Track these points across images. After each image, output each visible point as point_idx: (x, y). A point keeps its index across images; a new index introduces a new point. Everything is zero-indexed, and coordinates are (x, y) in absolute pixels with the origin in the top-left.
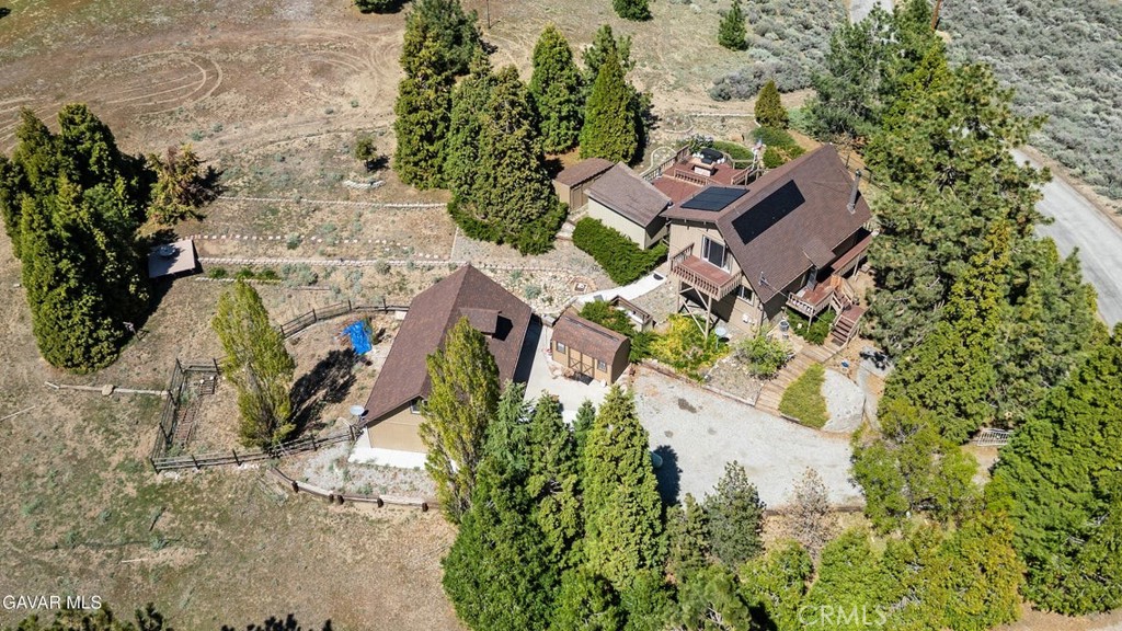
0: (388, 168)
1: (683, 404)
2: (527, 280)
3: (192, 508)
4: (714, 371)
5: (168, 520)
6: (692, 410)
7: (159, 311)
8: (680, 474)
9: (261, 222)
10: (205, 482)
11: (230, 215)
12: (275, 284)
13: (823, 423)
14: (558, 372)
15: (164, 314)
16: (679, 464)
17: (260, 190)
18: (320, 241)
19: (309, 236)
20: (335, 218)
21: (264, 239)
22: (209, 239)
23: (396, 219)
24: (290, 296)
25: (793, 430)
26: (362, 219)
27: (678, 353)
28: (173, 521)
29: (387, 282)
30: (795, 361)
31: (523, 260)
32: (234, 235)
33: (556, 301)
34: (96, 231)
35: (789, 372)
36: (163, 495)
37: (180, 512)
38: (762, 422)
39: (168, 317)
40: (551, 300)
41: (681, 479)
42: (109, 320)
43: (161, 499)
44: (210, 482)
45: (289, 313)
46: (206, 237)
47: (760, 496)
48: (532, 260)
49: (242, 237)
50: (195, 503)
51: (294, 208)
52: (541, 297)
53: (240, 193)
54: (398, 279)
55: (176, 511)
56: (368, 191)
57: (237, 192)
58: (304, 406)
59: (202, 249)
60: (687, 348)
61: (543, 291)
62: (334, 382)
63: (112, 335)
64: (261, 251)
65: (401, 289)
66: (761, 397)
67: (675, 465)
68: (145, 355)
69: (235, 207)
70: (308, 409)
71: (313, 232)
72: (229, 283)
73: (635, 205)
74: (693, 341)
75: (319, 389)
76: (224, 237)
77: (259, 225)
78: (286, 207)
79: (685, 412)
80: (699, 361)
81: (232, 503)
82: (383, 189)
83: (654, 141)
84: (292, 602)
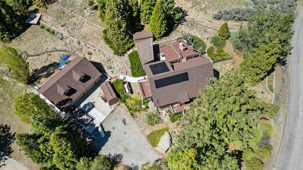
0: (98, 10)
1: (124, 121)
2: (111, 63)
3: (7, 89)
4: (139, 115)
5: (2, 89)
6: (125, 124)
7: (25, 32)
8: (108, 142)
9: (59, 15)
10: (12, 84)
11: (54, 10)
12: (53, 36)
13: (156, 146)
14: (101, 95)
15: (26, 34)
16: (109, 139)
17: (64, 5)
18: (70, 27)
19: (68, 24)
20: (77, 21)
21: (58, 21)
22: (45, 16)
23: (91, 28)
24: (55, 41)
25: (146, 144)
26: (83, 24)
27: (132, 106)
28: (2, 90)
29: (78, 47)
30: (163, 124)
31: (114, 56)
32: (51, 17)
33: (114, 73)
34: (2, 9)
35: (158, 126)
36: (4, 82)
37: (4, 89)
38: (140, 137)
39: (26, 35)
40: (113, 72)
41: (107, 143)
42: (8, 33)
43: (3, 83)
44: (13, 84)
45: (52, 46)
46: (45, 15)
47: (122, 159)
48: (116, 57)
49: (53, 18)
50: (8, 88)
51: (69, 14)
52: (111, 70)
53: (59, 4)
54: (80, 47)
55: (4, 88)
56: (89, 16)
57: (59, 3)
58: (40, 75)
59: (43, 18)
60: (136, 105)
61: (112, 68)
62: (50, 71)
63: (9, 36)
64: (55, 24)
65: (80, 50)
66: (146, 129)
67: (108, 138)
68: (17, 44)
69: (56, 8)
70: (40, 76)
71: (70, 24)
72: (43, 31)
73: (144, 56)
74: (139, 104)
75: (45, 72)
76: (49, 16)
77: (59, 16)
78: (68, 13)
79: (123, 124)
80: (136, 111)
81: (14, 92)
82: (93, 17)
83: (178, 29)
84: (12, 124)
